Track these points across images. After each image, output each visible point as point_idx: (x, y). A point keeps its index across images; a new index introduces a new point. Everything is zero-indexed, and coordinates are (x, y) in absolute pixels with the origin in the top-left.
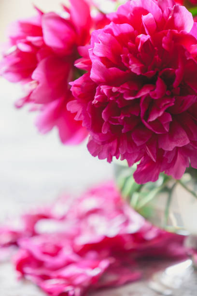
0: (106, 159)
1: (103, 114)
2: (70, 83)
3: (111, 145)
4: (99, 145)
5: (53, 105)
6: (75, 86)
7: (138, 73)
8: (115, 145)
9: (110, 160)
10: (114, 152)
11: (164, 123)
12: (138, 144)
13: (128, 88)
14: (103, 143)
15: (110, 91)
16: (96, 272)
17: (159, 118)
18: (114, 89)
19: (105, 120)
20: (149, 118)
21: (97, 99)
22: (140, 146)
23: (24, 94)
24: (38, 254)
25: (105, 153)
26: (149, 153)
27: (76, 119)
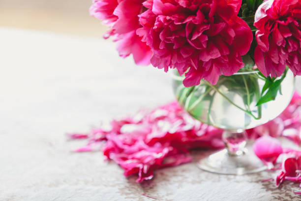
0: (163, 69)
1: (160, 35)
2: (139, 16)
3: (166, 58)
4: (158, 59)
5: (129, 35)
6: (142, 18)
7: (184, 6)
8: (170, 59)
9: (166, 70)
10: (168, 63)
11: (203, 41)
12: (185, 56)
13: (177, 17)
14: (161, 57)
15: (165, 19)
16: (159, 156)
17: (198, 37)
18: (168, 18)
19: (162, 40)
20: (192, 38)
21: (156, 25)
22: (186, 58)
23: (110, 29)
24: (120, 145)
25: (162, 65)
26: (193, 64)
27: (143, 40)
